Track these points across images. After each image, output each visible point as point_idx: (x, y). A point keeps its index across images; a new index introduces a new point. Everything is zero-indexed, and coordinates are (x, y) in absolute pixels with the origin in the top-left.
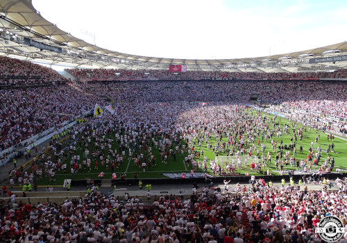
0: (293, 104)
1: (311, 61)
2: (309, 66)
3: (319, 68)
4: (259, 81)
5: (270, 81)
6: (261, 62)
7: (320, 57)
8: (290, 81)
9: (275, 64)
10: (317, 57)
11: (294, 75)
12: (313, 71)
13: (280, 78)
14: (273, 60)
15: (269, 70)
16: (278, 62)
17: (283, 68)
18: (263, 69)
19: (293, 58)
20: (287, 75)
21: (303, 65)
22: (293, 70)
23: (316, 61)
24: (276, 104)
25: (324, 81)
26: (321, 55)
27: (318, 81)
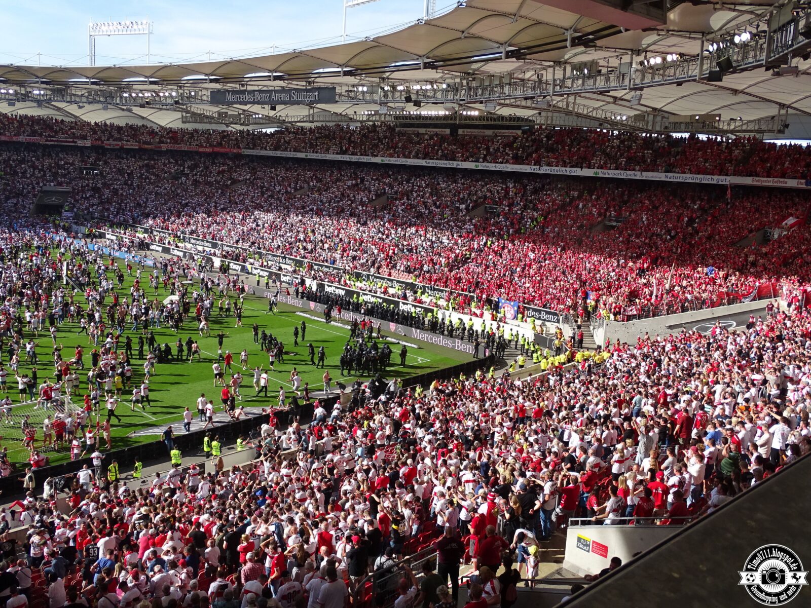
0: (175, 224)
1: (217, 98)
2: (212, 110)
3: (236, 119)
4: (64, 149)
5: (99, 150)
6: (67, 86)
7: (237, 86)
8: (160, 153)
9: (111, 95)
10: (230, 86)
11: (172, 135)
12: (222, 128)
13: (133, 145)
14: (106, 82)
15: (94, 115)
16: (121, 89)
17: (137, 110)
18: (73, 109)
19: (163, 81)
20: (152, 133)
21: (197, 108)
22: (167, 119)
23: (229, 97)
24: (124, 225)
25: (253, 158)
26: (240, 80)
27: (239, 156)
